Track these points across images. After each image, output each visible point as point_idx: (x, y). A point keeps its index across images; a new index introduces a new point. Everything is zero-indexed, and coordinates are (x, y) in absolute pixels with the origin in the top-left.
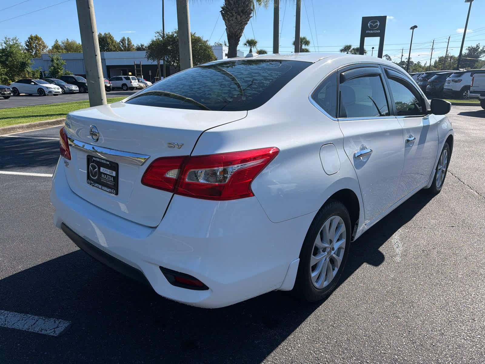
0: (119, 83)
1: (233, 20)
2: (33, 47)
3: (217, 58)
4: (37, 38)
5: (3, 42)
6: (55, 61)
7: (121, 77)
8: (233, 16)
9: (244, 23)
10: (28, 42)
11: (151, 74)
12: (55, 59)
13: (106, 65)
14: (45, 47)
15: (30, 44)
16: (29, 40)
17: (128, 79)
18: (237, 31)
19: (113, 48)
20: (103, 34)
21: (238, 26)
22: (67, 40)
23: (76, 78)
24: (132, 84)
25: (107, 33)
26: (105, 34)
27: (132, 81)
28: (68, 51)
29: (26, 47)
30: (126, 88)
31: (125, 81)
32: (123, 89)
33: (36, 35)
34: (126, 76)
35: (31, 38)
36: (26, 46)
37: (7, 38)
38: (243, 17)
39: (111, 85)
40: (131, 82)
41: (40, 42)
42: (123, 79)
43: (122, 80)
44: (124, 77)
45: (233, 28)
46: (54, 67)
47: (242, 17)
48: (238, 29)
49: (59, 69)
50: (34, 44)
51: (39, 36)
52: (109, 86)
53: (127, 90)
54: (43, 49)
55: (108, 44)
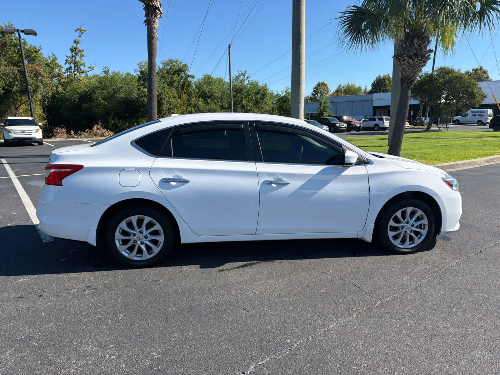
0: (371, 124)
1: (405, 64)
2: (319, 92)
3: (486, 95)
4: (323, 84)
5: (284, 91)
6: (323, 104)
7: (375, 118)
8: (405, 60)
9: (417, 66)
10: (316, 88)
11: (413, 114)
12: (323, 103)
13: (374, 105)
14: (328, 91)
15: (317, 89)
16: (317, 86)
17: (381, 119)
18: (409, 74)
19: (389, 89)
20: (382, 76)
21: (410, 69)
22: (348, 84)
23: (329, 119)
24: (384, 124)
25: (386, 75)
26: (385, 76)
27: (385, 121)
28: (346, 95)
29: (314, 93)
30: (378, 128)
31: (377, 122)
32: (375, 129)
33: (323, 82)
34: (380, 117)
35: (318, 85)
36: (314, 91)
37: (288, 87)
38: (416, 60)
39: (362, 125)
40: (384, 123)
41: (325, 87)
42: (377, 119)
43: (375, 120)
44: (378, 118)
45: (405, 71)
46: (321, 109)
47: (414, 60)
48: (411, 73)
49: (325, 111)
50: (320, 90)
51: (325, 82)
52: (359, 127)
53: (378, 130)
54: (326, 93)
55: (385, 85)
